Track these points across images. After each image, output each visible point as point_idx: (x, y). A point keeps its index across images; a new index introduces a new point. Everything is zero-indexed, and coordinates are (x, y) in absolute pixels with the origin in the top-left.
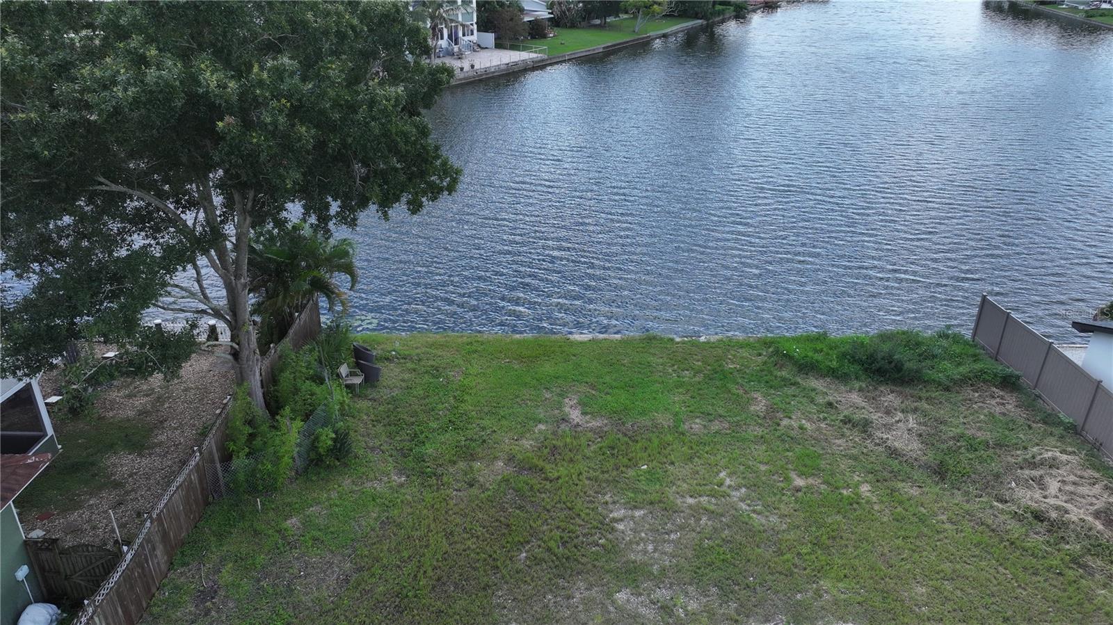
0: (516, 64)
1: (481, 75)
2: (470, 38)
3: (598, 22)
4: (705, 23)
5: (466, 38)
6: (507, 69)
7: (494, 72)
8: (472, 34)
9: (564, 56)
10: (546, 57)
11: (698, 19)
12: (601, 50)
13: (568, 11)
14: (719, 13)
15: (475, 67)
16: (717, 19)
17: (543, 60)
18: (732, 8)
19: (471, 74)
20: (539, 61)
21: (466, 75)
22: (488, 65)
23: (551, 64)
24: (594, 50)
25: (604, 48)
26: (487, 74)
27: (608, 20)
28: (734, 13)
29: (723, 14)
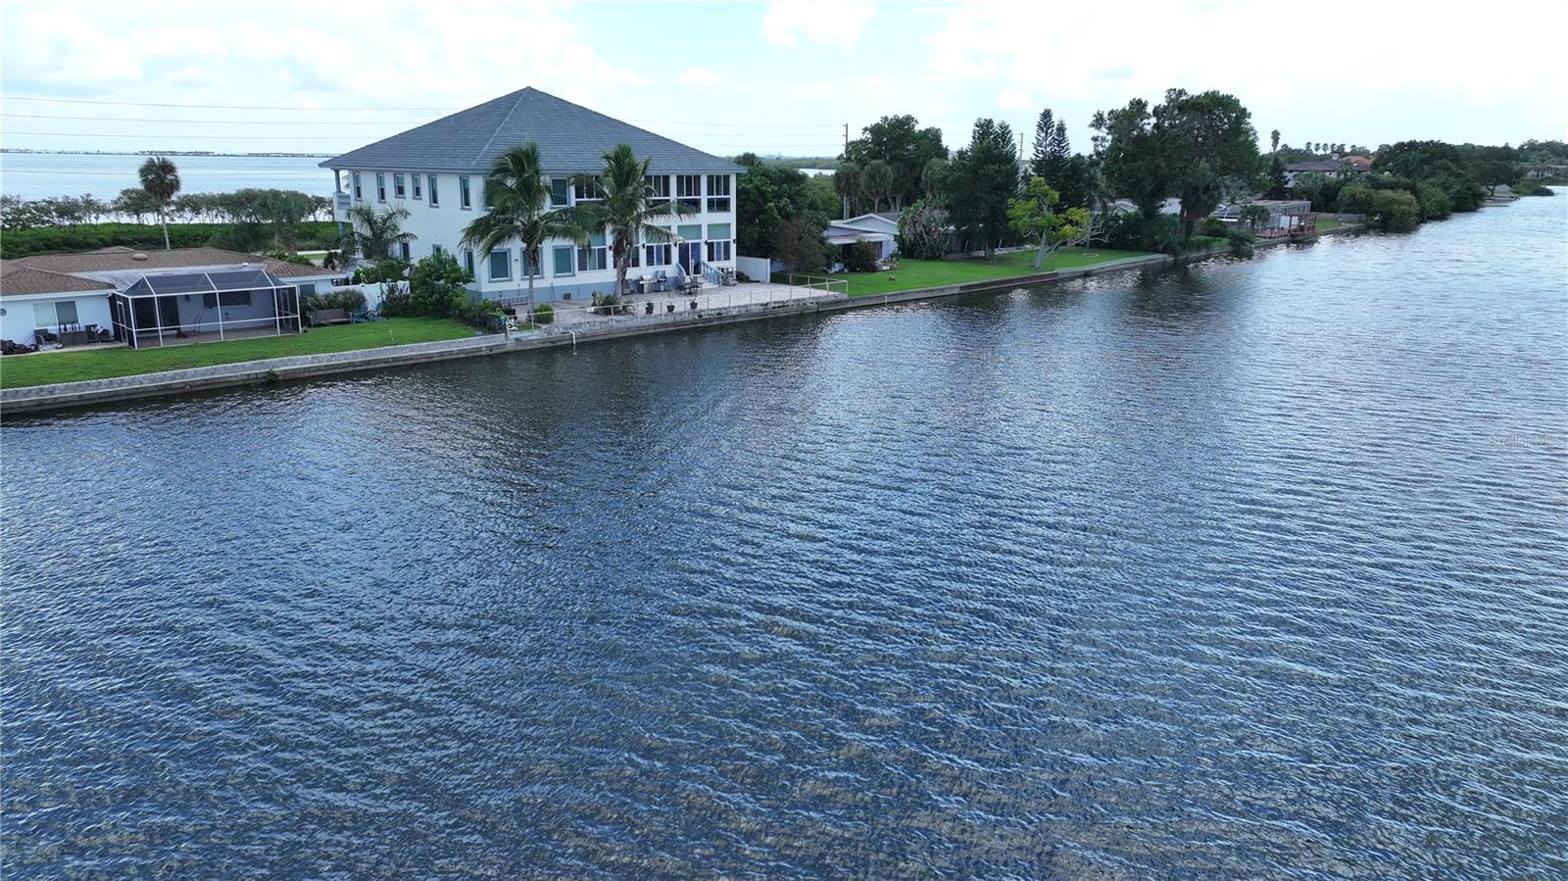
0: (783, 305)
1: (709, 320)
2: (723, 264)
3: (982, 253)
4: (1170, 259)
5: (715, 265)
6: (764, 313)
7: (735, 317)
8: (727, 258)
9: (882, 297)
10: (845, 296)
11: (1156, 251)
12: (957, 291)
13: (927, 233)
14: (1199, 246)
15: (699, 307)
16: (1194, 255)
17: (838, 302)
18: (1225, 241)
19: (687, 317)
20: (831, 303)
21: (678, 318)
22: (726, 305)
23: (852, 309)
24: (942, 290)
25: (961, 288)
26: (720, 319)
27: (997, 252)
28: (1230, 248)
29: (1208, 248)
